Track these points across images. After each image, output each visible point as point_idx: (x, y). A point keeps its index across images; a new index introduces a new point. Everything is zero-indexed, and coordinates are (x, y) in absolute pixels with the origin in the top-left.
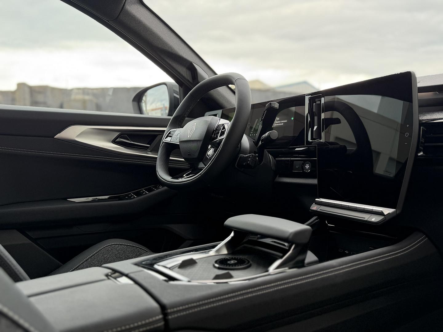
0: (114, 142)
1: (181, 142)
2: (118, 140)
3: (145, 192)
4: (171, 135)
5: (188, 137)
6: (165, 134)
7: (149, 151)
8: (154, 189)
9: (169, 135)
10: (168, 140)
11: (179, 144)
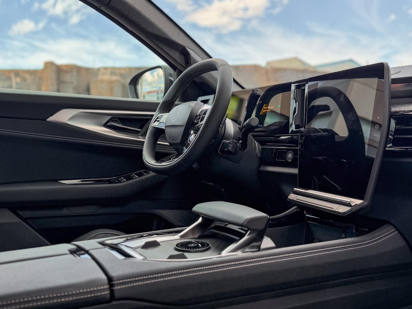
0: (105, 125)
1: (166, 127)
2: (109, 124)
3: (135, 176)
4: (159, 120)
5: (174, 122)
6: (154, 119)
7: (140, 135)
8: (144, 173)
9: (157, 120)
10: (156, 124)
11: (164, 128)
